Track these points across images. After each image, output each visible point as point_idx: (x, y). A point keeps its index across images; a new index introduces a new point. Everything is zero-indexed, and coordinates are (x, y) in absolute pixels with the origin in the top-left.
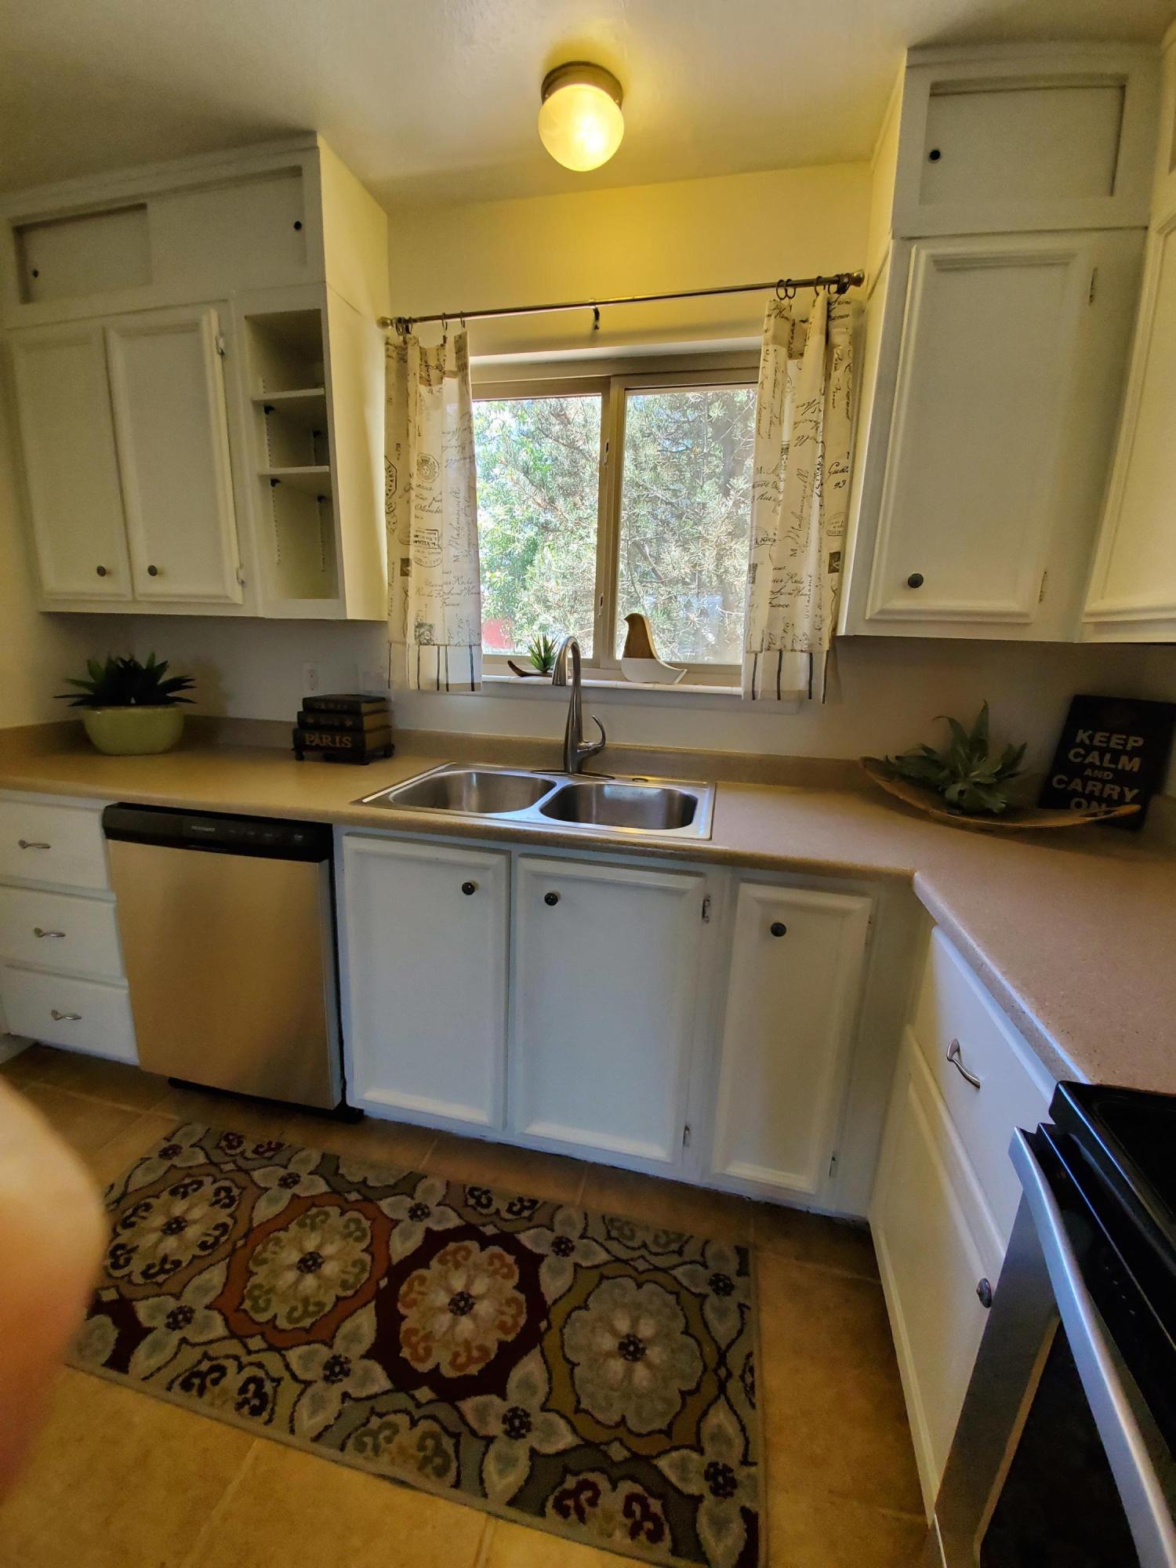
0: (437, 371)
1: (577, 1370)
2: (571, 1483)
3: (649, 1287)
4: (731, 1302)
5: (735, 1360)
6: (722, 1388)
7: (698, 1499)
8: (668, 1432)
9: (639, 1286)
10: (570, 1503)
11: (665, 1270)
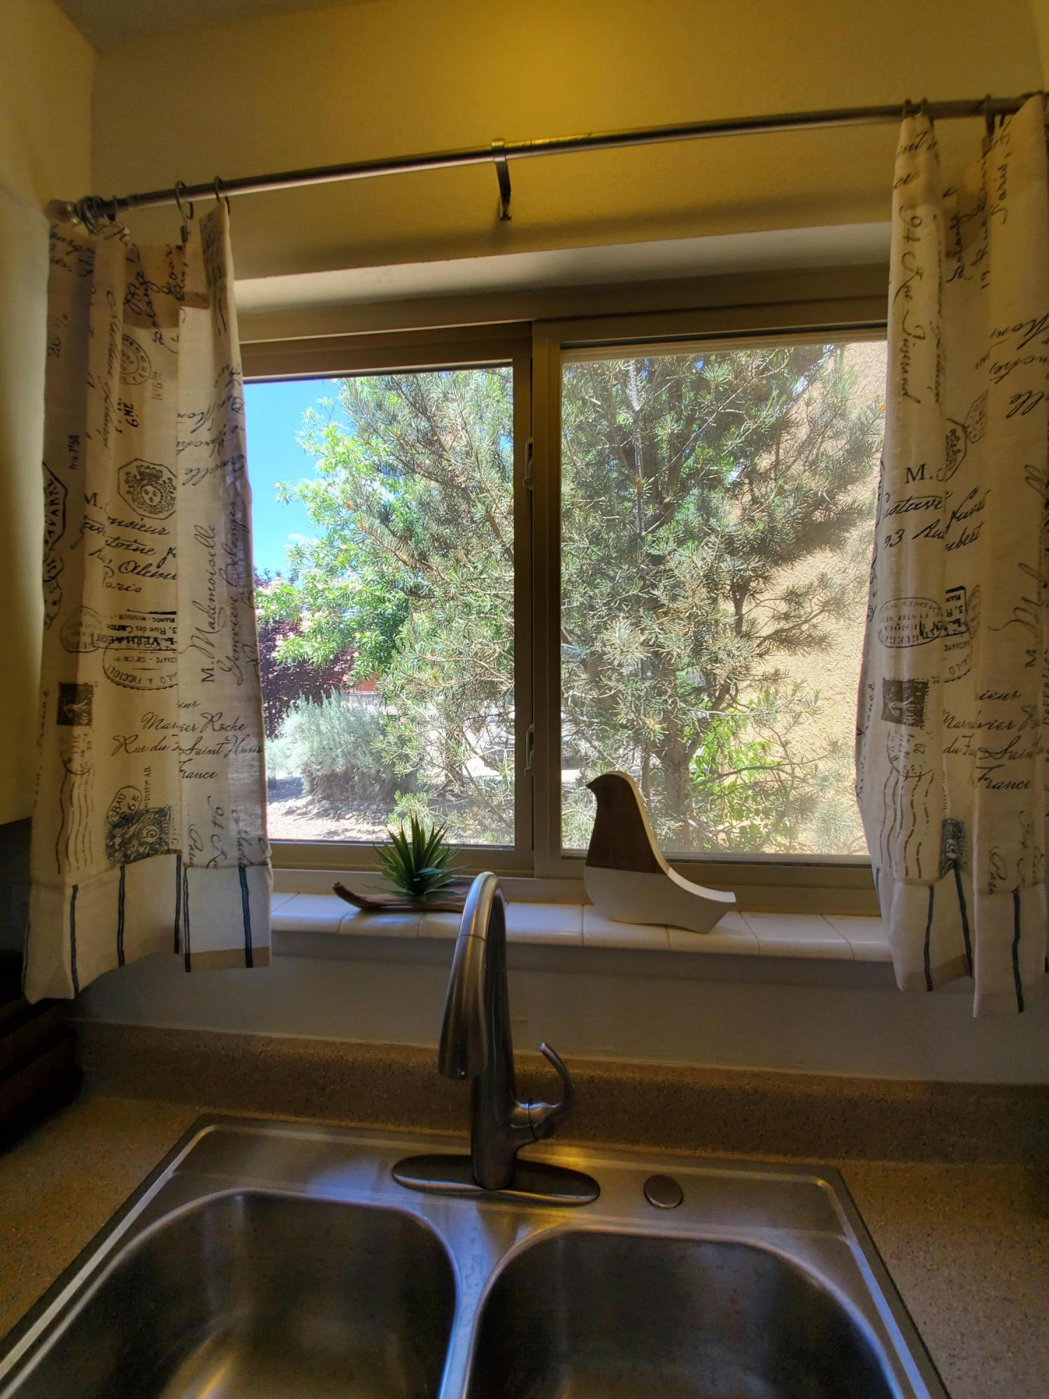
0: (170, 297)
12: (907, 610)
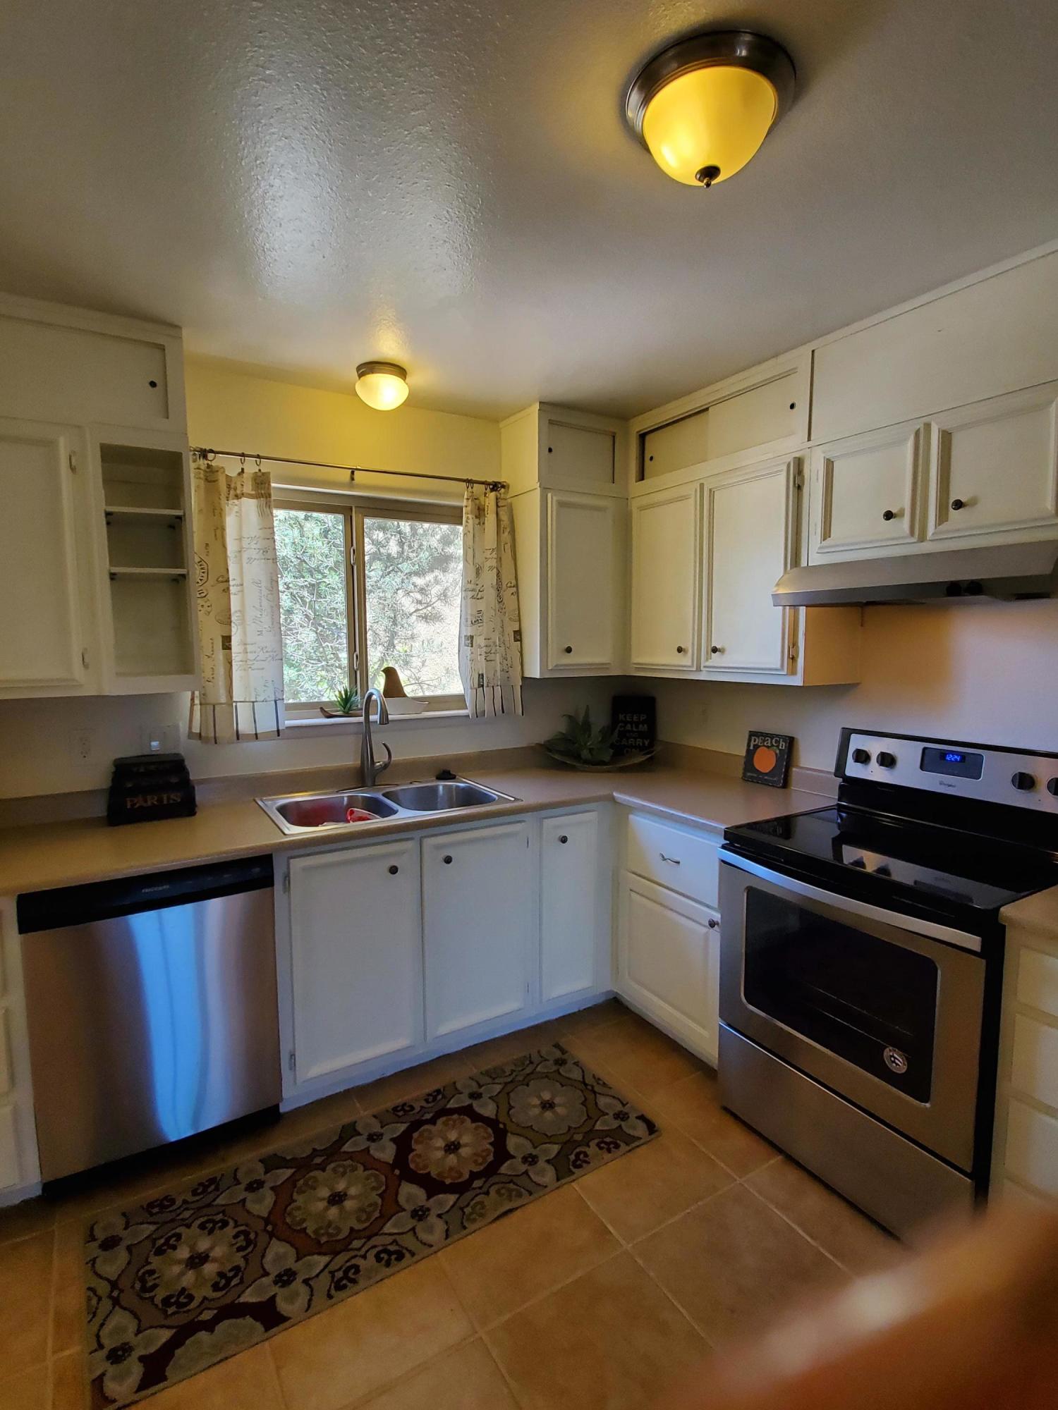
1: (533, 1127)
2: (572, 1157)
3: (532, 1083)
4: (570, 1064)
5: (589, 1080)
6: (595, 1093)
7: (620, 1126)
8: (589, 1117)
9: (528, 1085)
10: (579, 1162)
11: (532, 1073)
12: (469, 617)
